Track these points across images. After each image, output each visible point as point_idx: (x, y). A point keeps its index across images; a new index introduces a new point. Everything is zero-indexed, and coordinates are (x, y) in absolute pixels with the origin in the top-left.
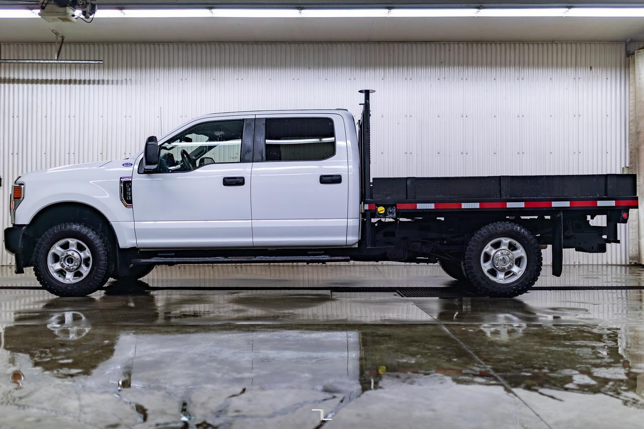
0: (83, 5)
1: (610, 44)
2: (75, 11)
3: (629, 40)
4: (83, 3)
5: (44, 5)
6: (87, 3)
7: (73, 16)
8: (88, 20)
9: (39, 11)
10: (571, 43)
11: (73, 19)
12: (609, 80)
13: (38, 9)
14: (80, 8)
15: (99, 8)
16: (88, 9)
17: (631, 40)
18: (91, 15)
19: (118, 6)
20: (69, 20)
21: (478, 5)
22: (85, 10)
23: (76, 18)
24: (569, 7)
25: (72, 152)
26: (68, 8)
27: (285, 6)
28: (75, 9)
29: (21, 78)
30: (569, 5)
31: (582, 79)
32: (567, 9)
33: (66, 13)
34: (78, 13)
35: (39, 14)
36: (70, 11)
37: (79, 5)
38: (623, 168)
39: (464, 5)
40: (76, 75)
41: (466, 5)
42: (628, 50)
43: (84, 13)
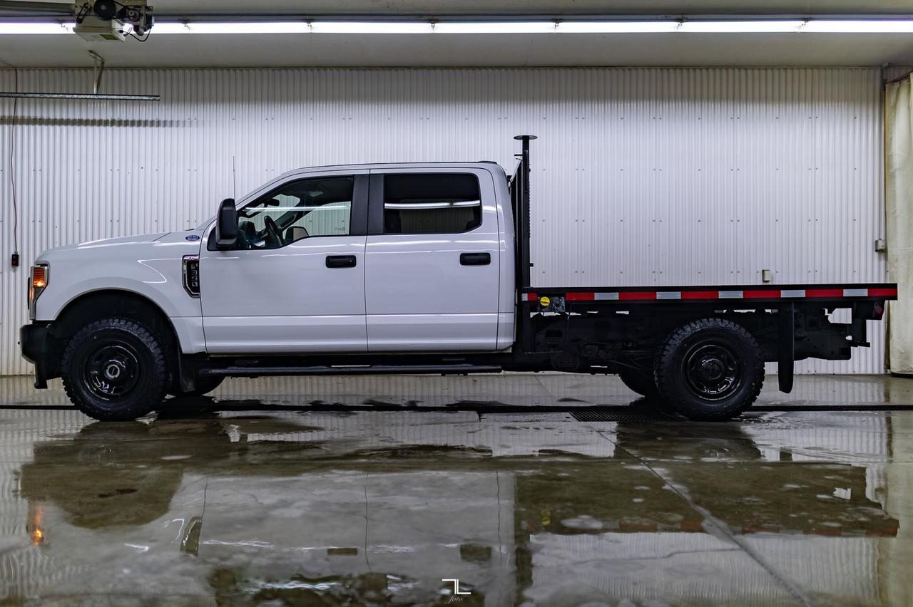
0: (134, 17)
1: (860, 70)
2: (123, 25)
3: (887, 64)
4: (135, 14)
5: (81, 17)
6: (141, 15)
7: (121, 32)
8: (141, 38)
9: (74, 25)
10: (806, 69)
11: (121, 36)
12: (858, 119)
13: (73, 21)
14: (130, 21)
15: (157, 21)
16: (142, 22)
17: (889, 64)
18: (145, 30)
19: (181, 18)
20: (115, 38)
21: (680, 17)
22: (138, 23)
23: (125, 35)
24: (807, 20)
25: (116, 219)
26: (113, 20)
27: (412, 18)
28: (124, 21)
29: (45, 117)
30: (806, 16)
31: (819, 118)
32: (803, 22)
33: (111, 29)
34: (128, 27)
35: (74, 30)
36: (116, 25)
37: (129, 17)
38: (877, 242)
39: (659, 17)
40: (121, 113)
41: (664, 16)
42: (884, 78)
43: (136, 28)
